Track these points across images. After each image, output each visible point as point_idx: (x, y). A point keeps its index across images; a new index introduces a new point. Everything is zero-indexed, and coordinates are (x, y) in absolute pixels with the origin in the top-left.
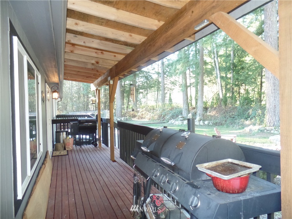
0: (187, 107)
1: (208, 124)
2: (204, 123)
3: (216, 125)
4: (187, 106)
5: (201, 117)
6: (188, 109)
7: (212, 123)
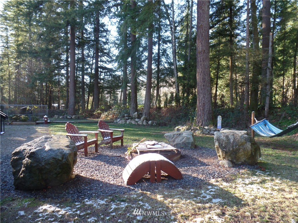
0: (135, 106)
1: (151, 124)
2: (147, 123)
3: (160, 126)
4: (134, 104)
5: (146, 117)
6: (135, 108)
7: (155, 123)
